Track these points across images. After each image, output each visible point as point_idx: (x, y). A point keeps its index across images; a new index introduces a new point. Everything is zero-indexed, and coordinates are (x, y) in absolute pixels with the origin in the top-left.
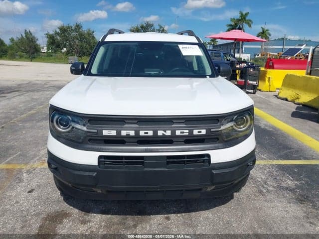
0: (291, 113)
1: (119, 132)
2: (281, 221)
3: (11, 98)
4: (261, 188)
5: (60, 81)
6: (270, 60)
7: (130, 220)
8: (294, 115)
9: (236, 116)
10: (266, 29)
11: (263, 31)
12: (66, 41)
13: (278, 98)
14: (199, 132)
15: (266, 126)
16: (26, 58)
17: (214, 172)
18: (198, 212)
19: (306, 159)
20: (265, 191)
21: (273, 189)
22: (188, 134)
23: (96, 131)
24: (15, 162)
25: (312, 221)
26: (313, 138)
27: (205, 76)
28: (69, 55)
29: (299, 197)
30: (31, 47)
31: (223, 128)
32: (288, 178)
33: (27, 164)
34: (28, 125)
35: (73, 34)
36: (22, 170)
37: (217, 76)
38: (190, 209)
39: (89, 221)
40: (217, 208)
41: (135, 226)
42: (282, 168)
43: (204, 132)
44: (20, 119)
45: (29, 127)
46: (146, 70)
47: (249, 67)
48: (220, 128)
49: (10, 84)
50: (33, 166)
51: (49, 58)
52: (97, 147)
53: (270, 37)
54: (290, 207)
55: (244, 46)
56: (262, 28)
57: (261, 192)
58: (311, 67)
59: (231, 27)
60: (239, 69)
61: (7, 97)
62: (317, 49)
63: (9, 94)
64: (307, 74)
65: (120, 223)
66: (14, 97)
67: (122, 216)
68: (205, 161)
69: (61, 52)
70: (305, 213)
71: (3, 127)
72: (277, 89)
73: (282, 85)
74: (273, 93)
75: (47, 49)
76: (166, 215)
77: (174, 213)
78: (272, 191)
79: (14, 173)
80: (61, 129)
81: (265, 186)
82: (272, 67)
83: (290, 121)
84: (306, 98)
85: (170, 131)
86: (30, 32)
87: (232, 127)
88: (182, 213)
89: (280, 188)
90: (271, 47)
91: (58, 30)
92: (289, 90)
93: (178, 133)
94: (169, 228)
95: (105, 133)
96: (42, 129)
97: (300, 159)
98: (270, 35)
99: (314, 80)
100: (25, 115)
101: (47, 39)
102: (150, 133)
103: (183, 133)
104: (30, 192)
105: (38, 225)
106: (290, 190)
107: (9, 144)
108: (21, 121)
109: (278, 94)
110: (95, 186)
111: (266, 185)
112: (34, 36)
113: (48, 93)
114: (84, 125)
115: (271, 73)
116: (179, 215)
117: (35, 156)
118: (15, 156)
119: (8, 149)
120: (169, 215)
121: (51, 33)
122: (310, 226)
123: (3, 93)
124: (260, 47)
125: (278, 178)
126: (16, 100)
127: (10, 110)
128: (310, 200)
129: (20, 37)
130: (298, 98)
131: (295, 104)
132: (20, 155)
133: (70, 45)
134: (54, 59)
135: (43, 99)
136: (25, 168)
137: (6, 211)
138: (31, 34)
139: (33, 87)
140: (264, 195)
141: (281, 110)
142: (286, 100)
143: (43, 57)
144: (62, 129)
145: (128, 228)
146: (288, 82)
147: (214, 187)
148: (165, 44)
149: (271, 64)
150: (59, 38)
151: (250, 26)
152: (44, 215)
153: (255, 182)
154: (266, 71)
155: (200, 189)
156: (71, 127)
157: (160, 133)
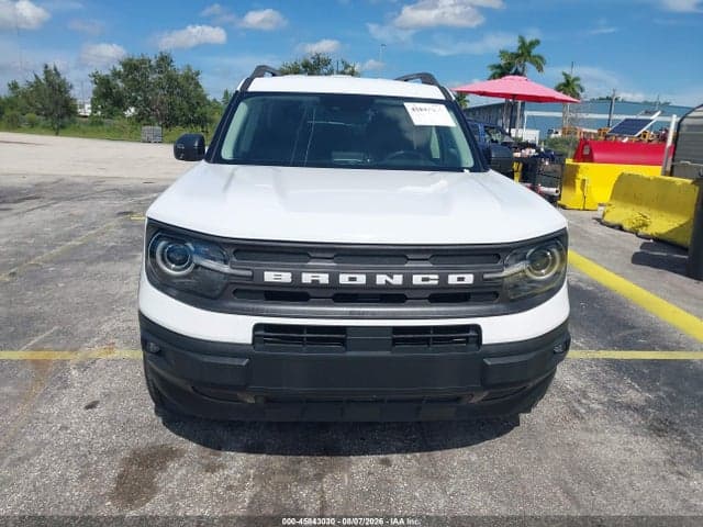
0: (631, 255)
1: (296, 277)
2: (618, 469)
3: (24, 212)
4: (576, 405)
5: (129, 178)
6: (584, 142)
7: (307, 465)
8: (638, 259)
9: (532, 250)
10: (573, 76)
11: (568, 81)
12: (137, 91)
13: (602, 224)
14: (460, 279)
15: (580, 280)
16: (44, 127)
17: (488, 362)
18: (446, 451)
19: (665, 348)
20: (583, 411)
21: (600, 407)
22: (436, 282)
23: (250, 273)
24: (48, 346)
25: (681, 470)
26: (679, 306)
27: (461, 170)
28: (142, 122)
29: (655, 424)
30: (57, 103)
31: (507, 272)
32: (631, 387)
33: (74, 350)
34: (67, 270)
35: (153, 77)
36: (68, 363)
37: (486, 170)
38: (432, 444)
39: (222, 466)
40: (487, 442)
41: (319, 477)
42: (616, 365)
43: (469, 279)
44: (48, 259)
45: (70, 273)
46: (334, 154)
47: (541, 155)
48: (502, 271)
49: (16, 182)
50: (91, 356)
51: (95, 128)
52: (251, 306)
53: (582, 95)
54: (637, 442)
55: (527, 113)
56: (565, 74)
57: (575, 413)
58: (673, 160)
59: (499, 71)
60: (518, 160)
61: (14, 211)
62: (686, 121)
63: (17, 205)
64: (665, 173)
65: (287, 471)
66: (29, 210)
67: (288, 457)
68: (471, 339)
69: (124, 116)
70: (668, 453)
71: (14, 274)
72: (601, 205)
73: (611, 198)
74: (590, 215)
75: (92, 108)
76: (381, 457)
77: (398, 451)
78: (598, 410)
79: (49, 369)
80: (171, 270)
81: (584, 401)
82: (590, 159)
83: (629, 271)
84: (662, 224)
85: (401, 276)
86: (55, 70)
87: (523, 271)
88: (413, 452)
89: (614, 405)
90: (585, 116)
91: (120, 68)
92: (625, 207)
93: (417, 280)
94: (389, 481)
95: (269, 277)
96: (99, 279)
97: (654, 350)
98: (582, 90)
99: (680, 187)
100: (58, 249)
101: (95, 86)
102: (361, 279)
103: (427, 279)
104: (91, 406)
105: (114, 473)
106: (636, 410)
107: (31, 309)
108: (51, 261)
109: (604, 215)
110: (243, 389)
111: (585, 398)
112: (65, 79)
113: (102, 203)
114: (225, 262)
115: (587, 171)
116: (408, 456)
117: (91, 334)
118: (47, 333)
119: (30, 319)
120: (388, 456)
121: (106, 72)
122: (679, 479)
123: (4, 202)
124: (559, 115)
125: (609, 385)
126: (36, 218)
127: (25, 238)
128: (677, 431)
129: (32, 79)
130: (645, 225)
131: (640, 237)
132: (58, 332)
133: (146, 99)
134: (108, 131)
135: (94, 215)
136: (74, 358)
137: (43, 444)
138: (58, 74)
139: (70, 191)
140: (583, 418)
141: (609, 248)
142: (621, 228)
143: (82, 127)
144: (174, 269)
145: (304, 481)
146: (625, 191)
147: (485, 394)
148: (377, 101)
149: (587, 151)
150: (120, 84)
151: (540, 69)
152: (125, 454)
153: (563, 392)
154: (577, 167)
155: (458, 399)
156: (193, 265)
157: (381, 279)
